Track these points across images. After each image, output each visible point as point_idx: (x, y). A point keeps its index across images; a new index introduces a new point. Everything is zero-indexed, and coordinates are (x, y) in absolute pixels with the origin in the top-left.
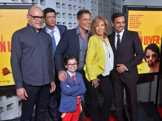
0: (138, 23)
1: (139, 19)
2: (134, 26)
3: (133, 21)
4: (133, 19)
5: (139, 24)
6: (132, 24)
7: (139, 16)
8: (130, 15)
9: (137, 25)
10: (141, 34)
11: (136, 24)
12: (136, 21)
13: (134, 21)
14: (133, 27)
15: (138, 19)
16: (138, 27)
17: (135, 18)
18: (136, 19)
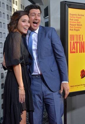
0: (79, 24)
1: (80, 20)
2: (75, 28)
3: (73, 21)
4: (73, 19)
5: (80, 26)
6: (73, 25)
7: (80, 15)
8: (70, 14)
9: (78, 28)
10: (82, 39)
11: (76, 26)
12: (76, 21)
13: (75, 21)
14: (73, 29)
15: (78, 20)
16: (79, 30)
17: (75, 17)
18: (77, 19)
